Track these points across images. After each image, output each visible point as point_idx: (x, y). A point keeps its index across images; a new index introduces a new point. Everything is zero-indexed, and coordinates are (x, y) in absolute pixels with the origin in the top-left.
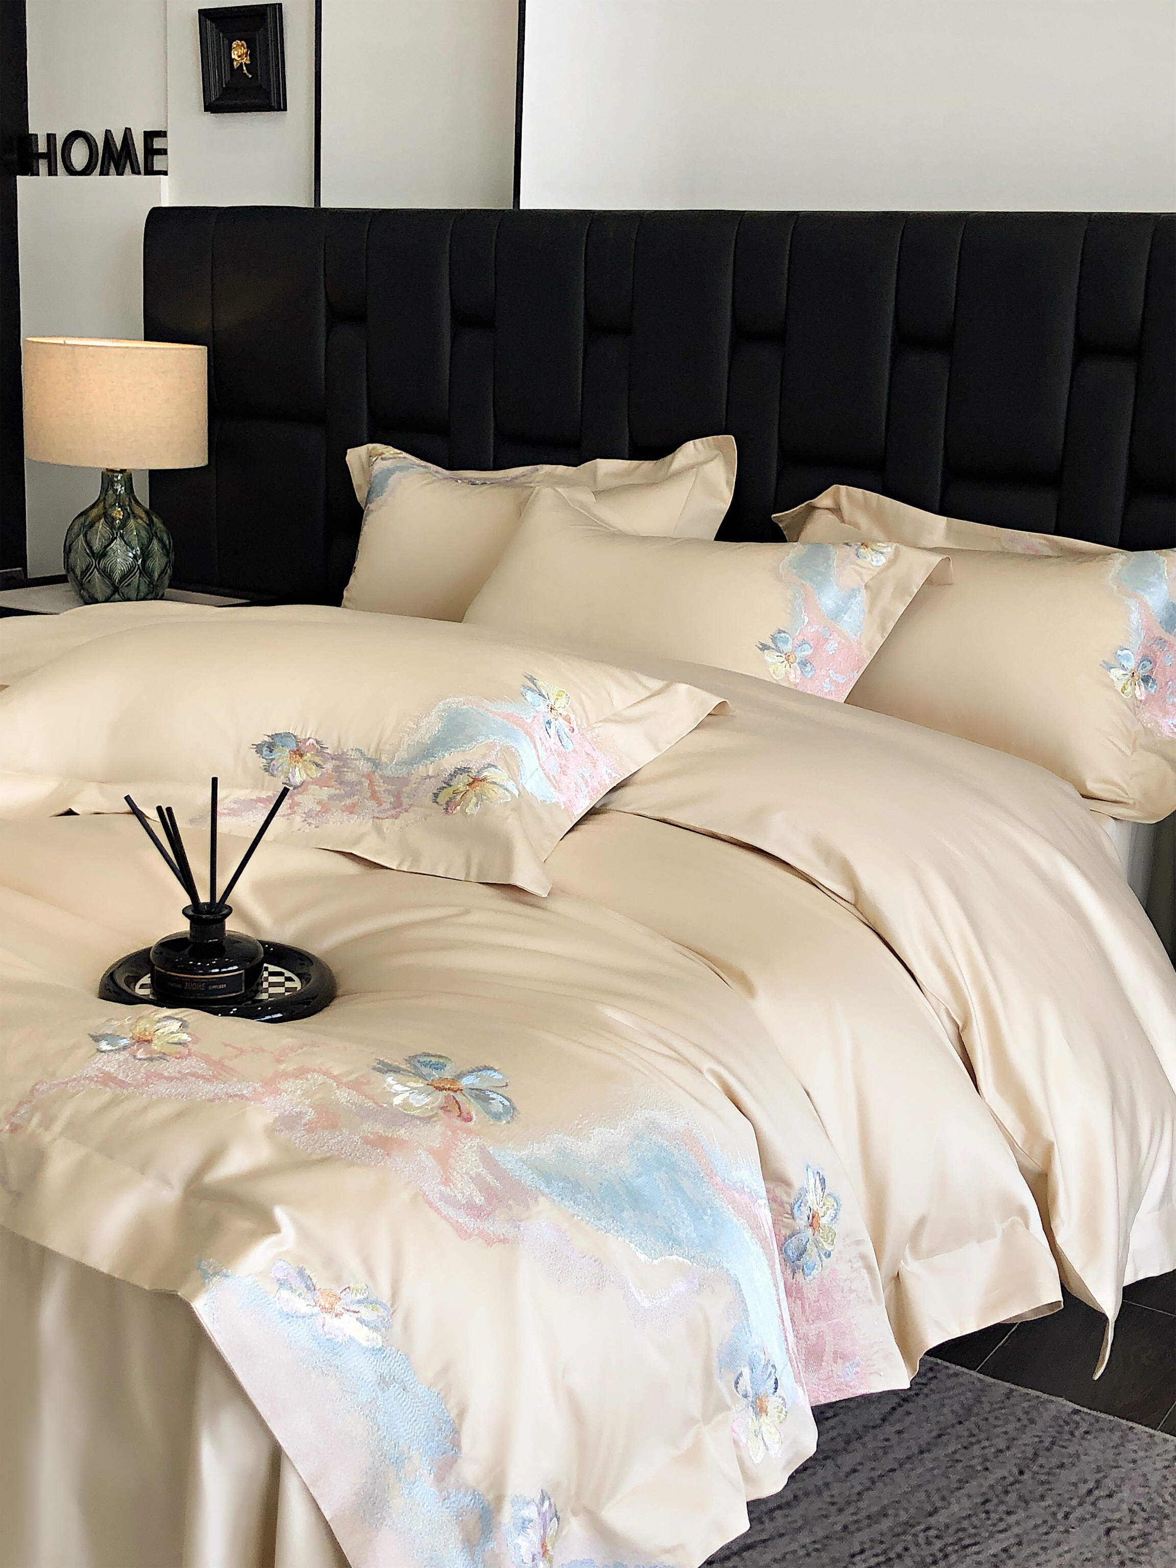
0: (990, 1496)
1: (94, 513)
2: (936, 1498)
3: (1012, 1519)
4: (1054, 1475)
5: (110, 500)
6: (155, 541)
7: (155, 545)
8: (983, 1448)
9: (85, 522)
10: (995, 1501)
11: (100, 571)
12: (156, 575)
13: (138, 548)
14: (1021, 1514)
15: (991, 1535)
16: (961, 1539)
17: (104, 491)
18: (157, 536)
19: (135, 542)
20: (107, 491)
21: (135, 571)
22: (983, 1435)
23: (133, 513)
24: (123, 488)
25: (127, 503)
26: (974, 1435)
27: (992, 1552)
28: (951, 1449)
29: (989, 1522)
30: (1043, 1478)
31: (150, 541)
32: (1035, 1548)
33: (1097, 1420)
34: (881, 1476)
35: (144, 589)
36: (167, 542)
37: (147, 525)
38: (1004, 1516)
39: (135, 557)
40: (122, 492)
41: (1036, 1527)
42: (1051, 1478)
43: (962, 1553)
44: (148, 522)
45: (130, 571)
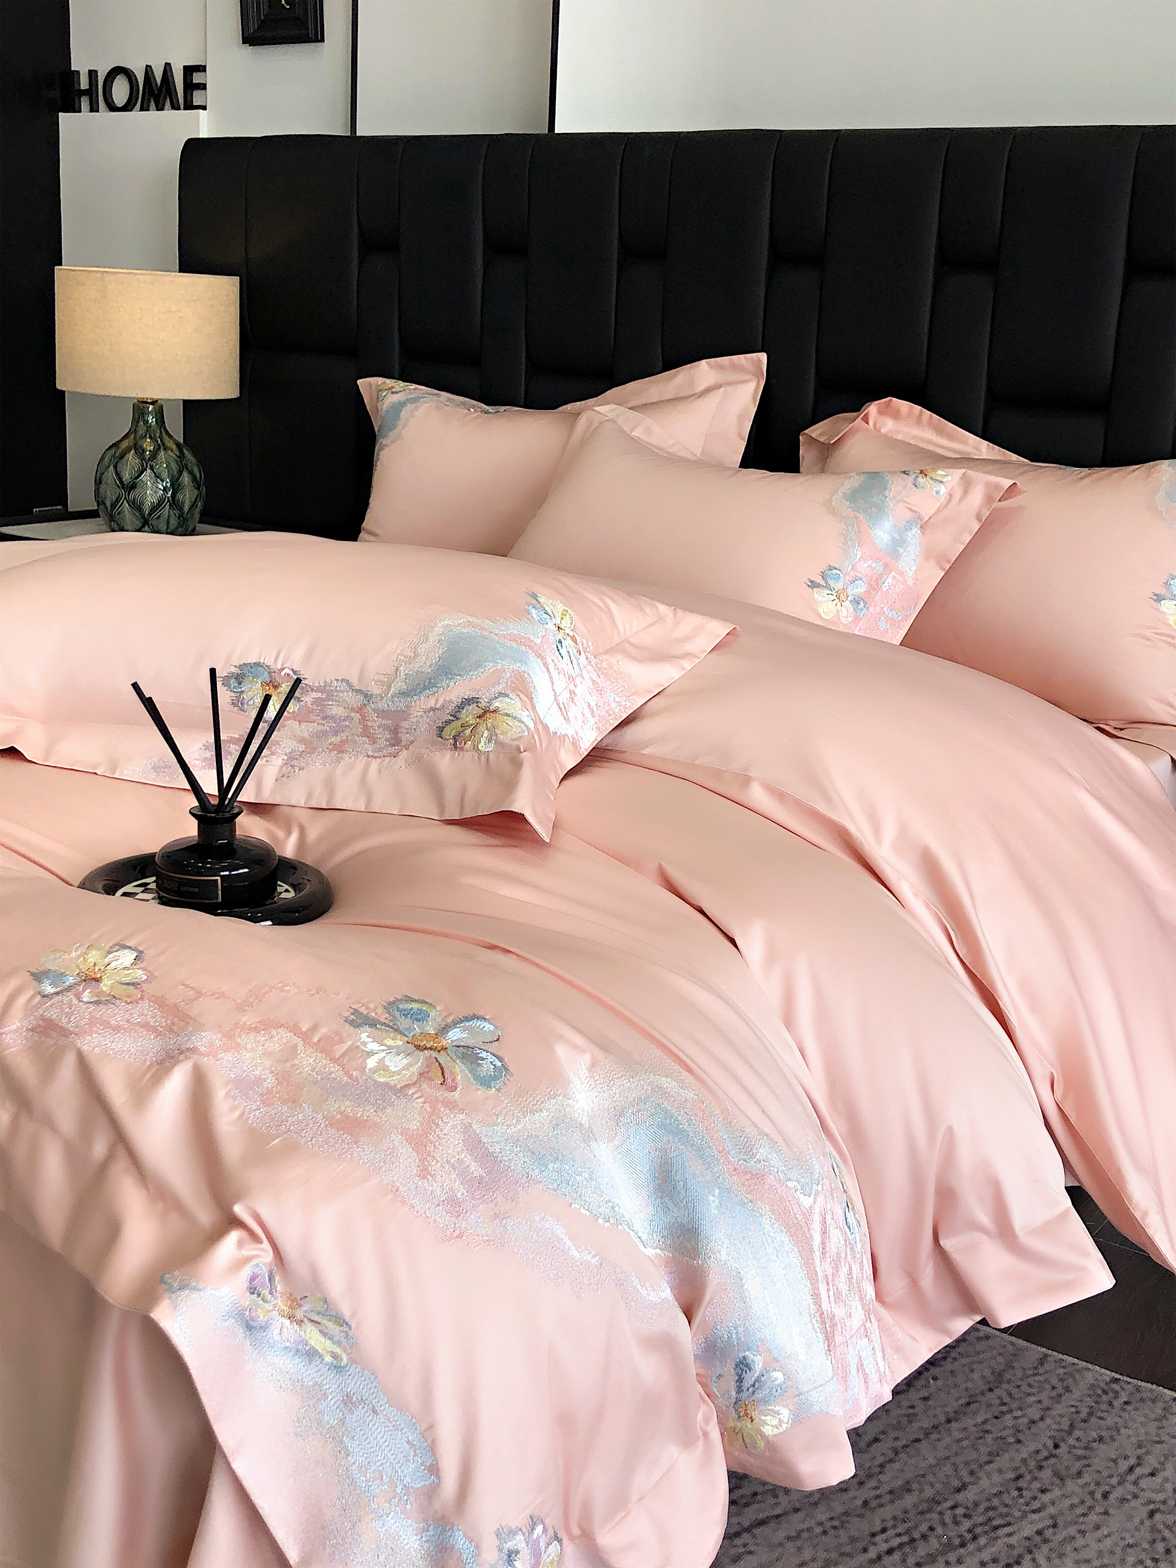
0: (1023, 1470)
1: (125, 444)
2: (964, 1473)
3: (1046, 1498)
4: (1091, 1449)
5: (142, 429)
6: (185, 474)
7: (186, 478)
8: (1016, 1418)
9: (115, 453)
10: (1028, 1477)
11: (131, 504)
12: (186, 508)
13: (168, 480)
14: (1057, 1492)
15: (1024, 1515)
16: (990, 1520)
17: (135, 421)
18: (187, 468)
19: (165, 475)
20: (138, 422)
21: (165, 503)
22: (1014, 1405)
23: (164, 444)
24: (154, 420)
25: (158, 435)
26: (1005, 1404)
27: (1026, 1533)
28: (979, 1420)
29: (1022, 1501)
30: (1080, 1452)
31: (180, 473)
32: (1072, 1531)
33: (1138, 1389)
34: (905, 1447)
35: (174, 522)
36: (198, 476)
37: (178, 457)
38: (1039, 1495)
39: (165, 489)
40: (153, 424)
41: (1073, 1506)
42: (1088, 1453)
43: (992, 1535)
44: (178, 454)
45: (161, 502)
